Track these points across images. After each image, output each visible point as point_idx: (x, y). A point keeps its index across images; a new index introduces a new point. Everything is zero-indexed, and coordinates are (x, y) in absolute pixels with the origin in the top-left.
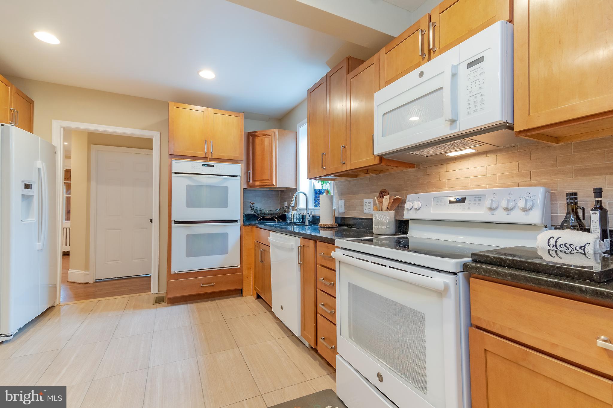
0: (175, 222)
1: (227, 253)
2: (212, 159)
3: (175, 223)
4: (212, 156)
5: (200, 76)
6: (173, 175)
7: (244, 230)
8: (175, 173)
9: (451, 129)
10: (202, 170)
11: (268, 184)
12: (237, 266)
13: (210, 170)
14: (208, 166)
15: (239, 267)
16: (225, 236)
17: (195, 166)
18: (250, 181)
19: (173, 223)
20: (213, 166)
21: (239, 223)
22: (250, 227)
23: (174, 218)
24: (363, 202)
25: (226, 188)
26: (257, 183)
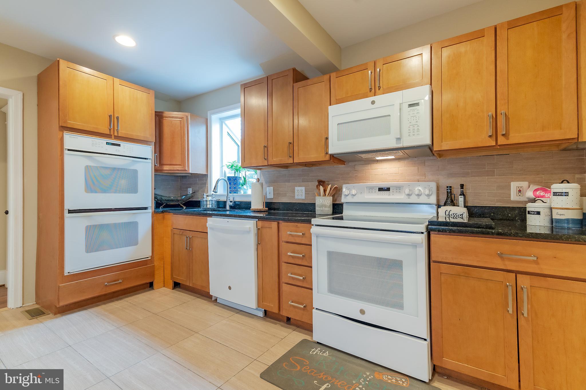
0: (69, 210)
1: (136, 244)
2: (117, 138)
3: (69, 213)
4: (118, 133)
5: (116, 41)
6: (66, 152)
7: (155, 218)
8: (69, 150)
9: (397, 143)
10: (106, 150)
11: (180, 169)
12: (148, 258)
13: (116, 150)
14: (113, 144)
15: (150, 258)
16: (135, 225)
17: (96, 144)
18: (158, 165)
19: (66, 212)
20: (119, 145)
21: (150, 211)
22: (161, 214)
23: (68, 206)
24: (294, 189)
25: (135, 172)
26: (166, 168)
